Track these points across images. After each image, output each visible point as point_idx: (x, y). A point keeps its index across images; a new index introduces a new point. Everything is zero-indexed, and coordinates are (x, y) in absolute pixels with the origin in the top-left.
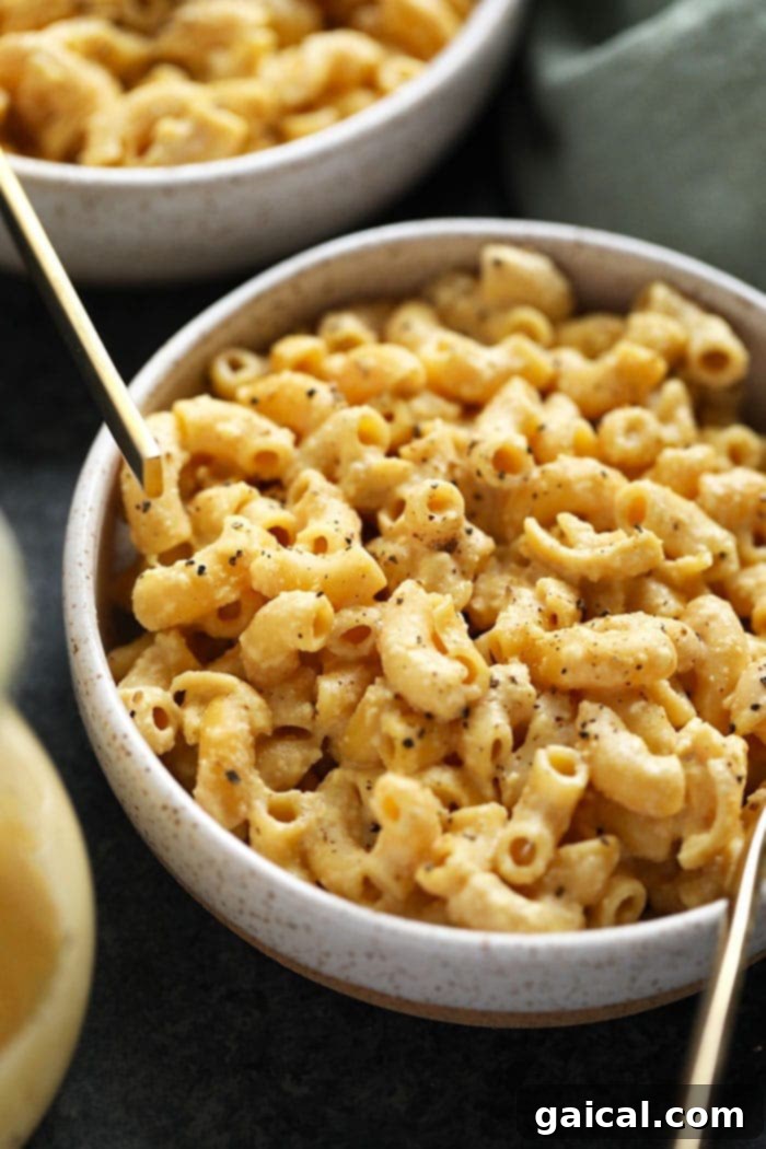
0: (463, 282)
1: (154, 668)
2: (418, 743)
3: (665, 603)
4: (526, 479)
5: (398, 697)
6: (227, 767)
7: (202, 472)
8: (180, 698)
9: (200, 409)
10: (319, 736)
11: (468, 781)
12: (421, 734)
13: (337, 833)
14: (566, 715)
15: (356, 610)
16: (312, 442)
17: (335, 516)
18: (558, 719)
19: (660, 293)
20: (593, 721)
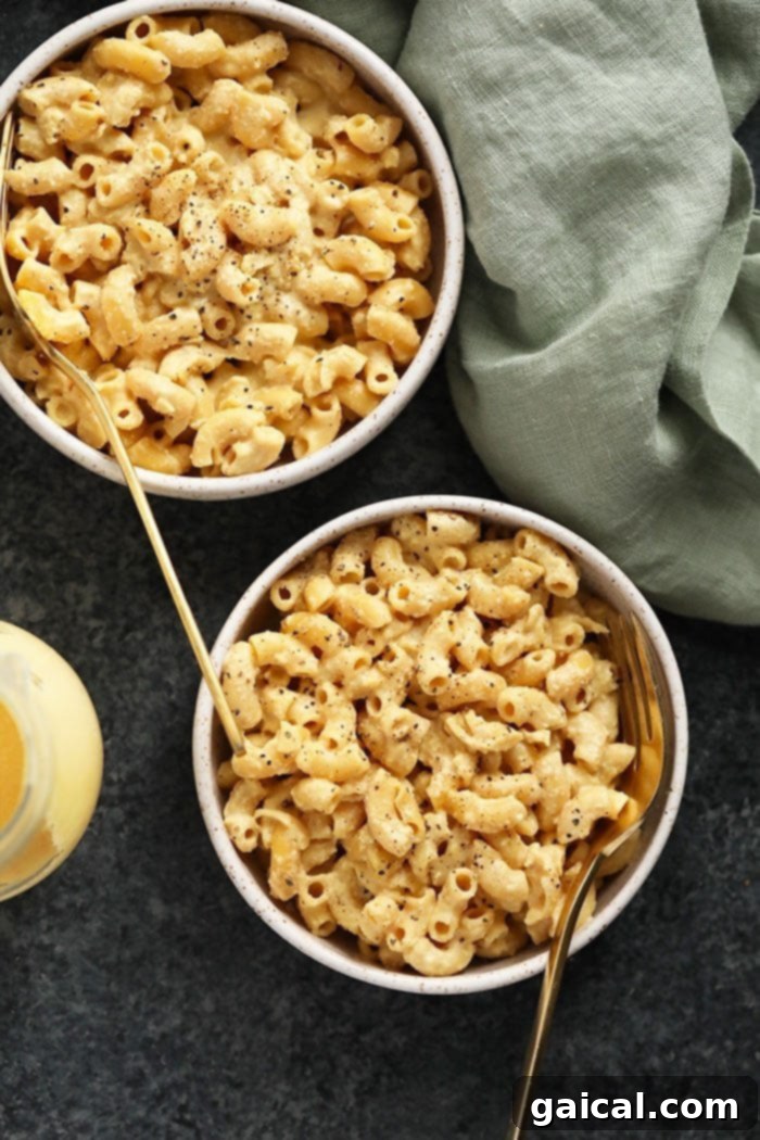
0: (416, 527)
1: (244, 801)
2: (387, 872)
3: (524, 760)
4: (448, 688)
5: (376, 841)
6: (286, 877)
7: (267, 675)
8: (259, 821)
9: (266, 640)
10: (334, 842)
11: (413, 879)
12: (389, 866)
13: (346, 899)
14: (467, 842)
15: (354, 784)
16: (329, 665)
17: (341, 722)
18: (463, 845)
19: (531, 541)
20: (480, 856)
